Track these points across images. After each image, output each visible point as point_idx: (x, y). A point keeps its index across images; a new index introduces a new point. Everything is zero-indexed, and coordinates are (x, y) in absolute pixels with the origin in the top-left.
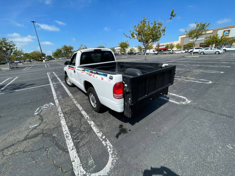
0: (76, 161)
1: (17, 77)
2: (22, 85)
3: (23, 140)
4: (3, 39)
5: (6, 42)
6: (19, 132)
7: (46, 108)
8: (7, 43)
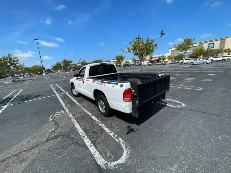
0: (96, 154)
1: (22, 90)
2: (30, 96)
3: (46, 142)
5: (11, 58)
6: (40, 135)
7: (58, 115)
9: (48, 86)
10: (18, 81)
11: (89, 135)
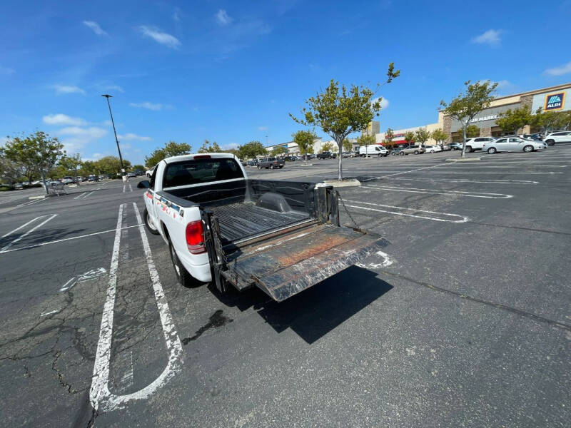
0: (101, 376)
1: (55, 215)
2: (59, 231)
3: (20, 339)
4: (38, 134)
5: (45, 140)
6: (20, 323)
7: (86, 279)
8: (46, 142)
9: (114, 207)
10: (60, 195)
11: (120, 327)
